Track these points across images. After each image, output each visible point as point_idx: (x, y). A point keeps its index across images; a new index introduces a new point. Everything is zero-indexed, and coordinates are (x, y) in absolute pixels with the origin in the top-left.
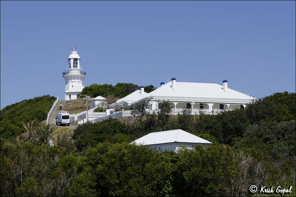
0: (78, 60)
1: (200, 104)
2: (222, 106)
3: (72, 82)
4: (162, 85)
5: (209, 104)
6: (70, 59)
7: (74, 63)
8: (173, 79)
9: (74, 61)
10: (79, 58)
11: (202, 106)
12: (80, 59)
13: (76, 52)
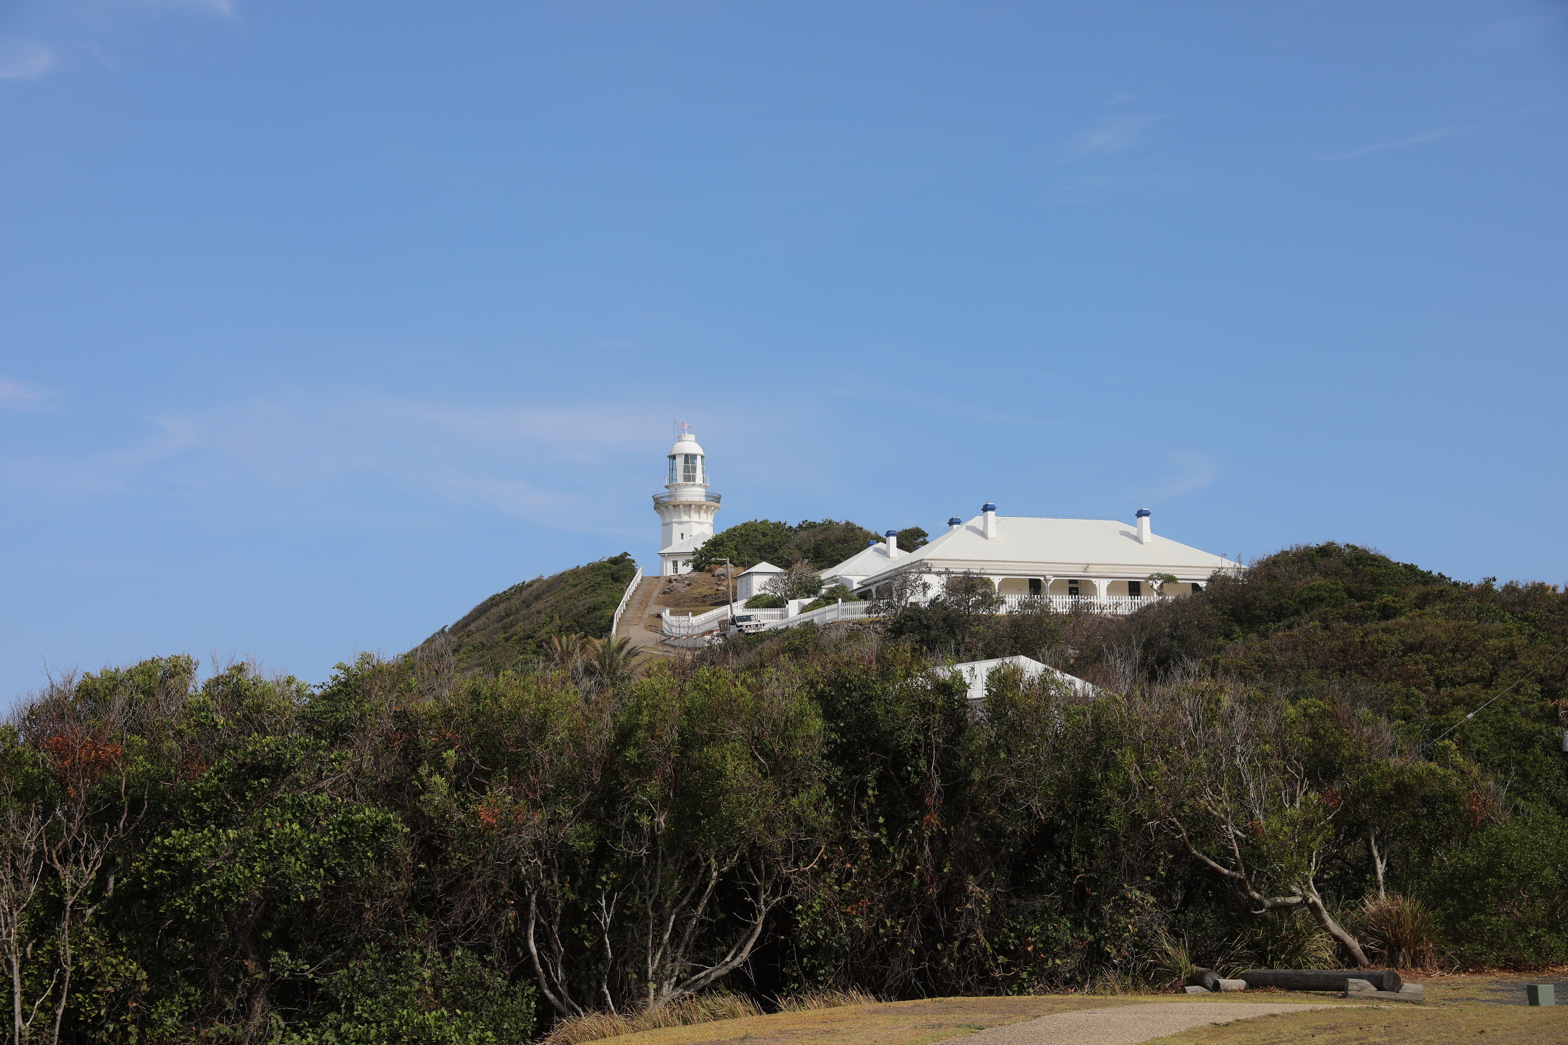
0: (699, 458)
1: (1071, 582)
2: (1134, 588)
3: (681, 523)
4: (955, 526)
5: (1096, 581)
6: (673, 457)
7: (686, 469)
8: (986, 509)
9: (686, 461)
10: (702, 453)
11: (1075, 587)
12: (702, 457)
13: (692, 437)
